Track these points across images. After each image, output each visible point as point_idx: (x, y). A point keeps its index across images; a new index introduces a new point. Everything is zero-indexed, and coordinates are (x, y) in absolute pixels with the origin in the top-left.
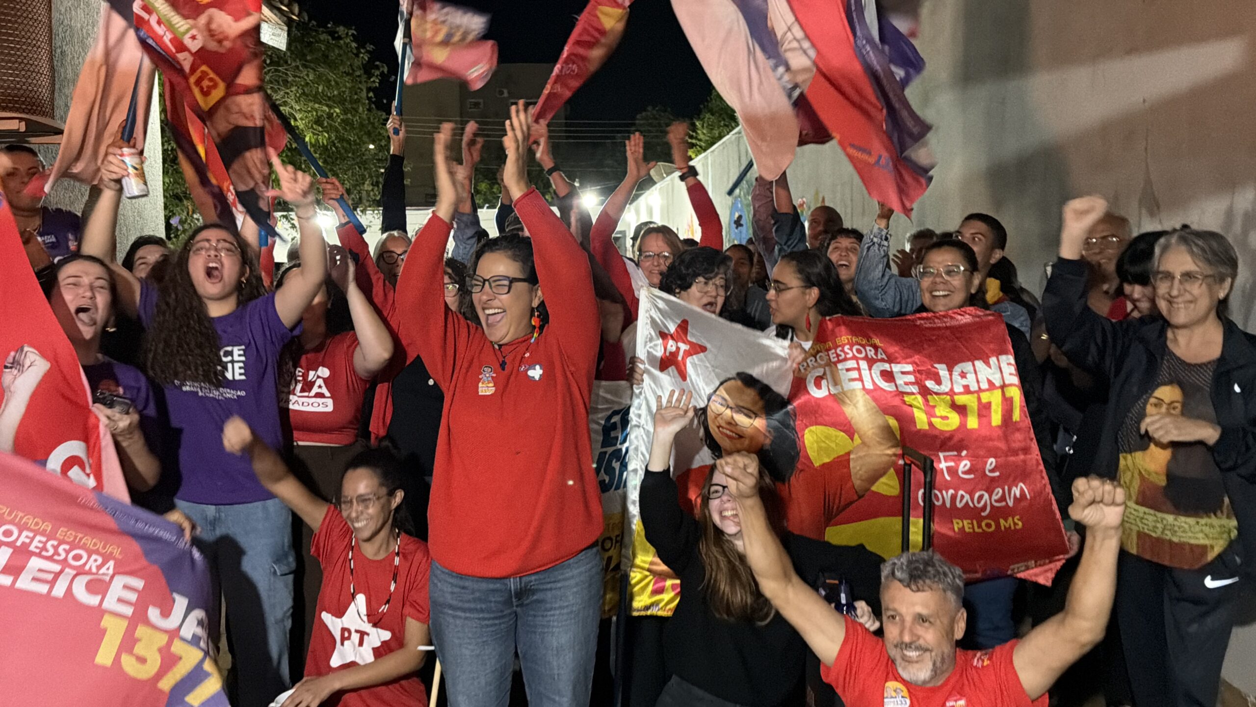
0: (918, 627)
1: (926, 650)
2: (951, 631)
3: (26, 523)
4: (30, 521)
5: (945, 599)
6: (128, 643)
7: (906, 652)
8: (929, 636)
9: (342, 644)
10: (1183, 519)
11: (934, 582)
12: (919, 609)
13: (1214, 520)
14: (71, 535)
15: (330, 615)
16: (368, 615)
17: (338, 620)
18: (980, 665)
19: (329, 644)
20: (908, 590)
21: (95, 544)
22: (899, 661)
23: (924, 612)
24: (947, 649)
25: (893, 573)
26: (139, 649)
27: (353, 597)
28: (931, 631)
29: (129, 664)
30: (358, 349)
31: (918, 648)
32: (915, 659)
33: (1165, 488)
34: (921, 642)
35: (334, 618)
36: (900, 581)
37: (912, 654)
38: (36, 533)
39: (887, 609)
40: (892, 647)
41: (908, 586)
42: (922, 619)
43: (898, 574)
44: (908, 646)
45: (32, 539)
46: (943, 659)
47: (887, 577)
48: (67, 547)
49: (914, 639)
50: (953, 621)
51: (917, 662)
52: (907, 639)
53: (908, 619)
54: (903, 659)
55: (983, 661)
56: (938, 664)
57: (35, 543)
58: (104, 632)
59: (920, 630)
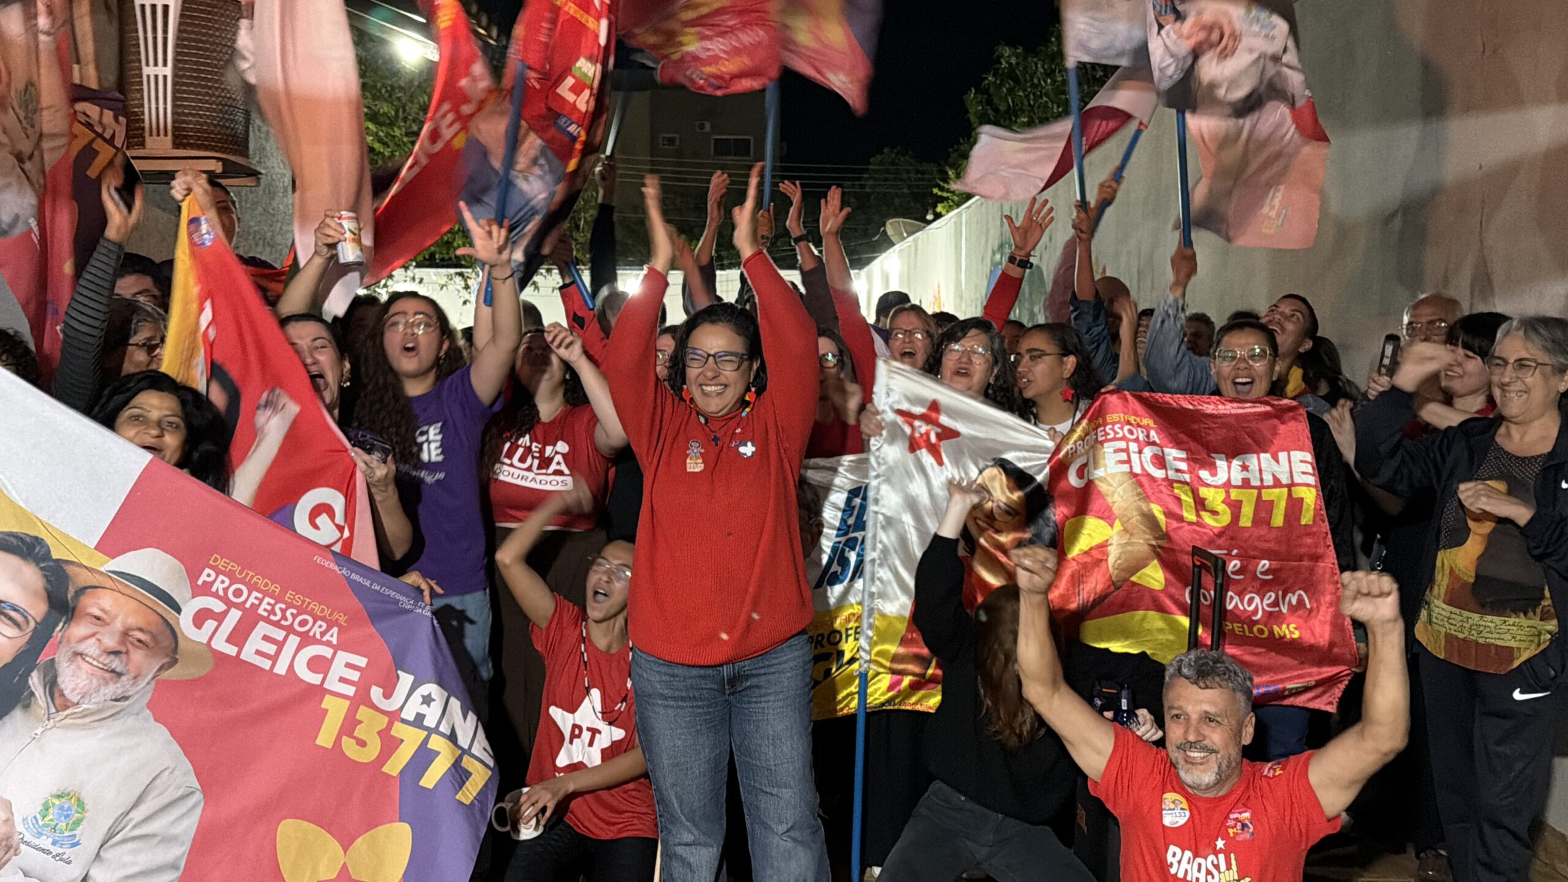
0: (1204, 727)
1: (1213, 751)
2: (1238, 734)
3: (255, 583)
4: (261, 582)
5: (1234, 700)
6: (349, 726)
7: (1189, 753)
8: (1216, 737)
9: (571, 742)
10: (1490, 618)
11: (1223, 680)
12: (1206, 707)
13: (1522, 620)
14: (298, 600)
15: (560, 711)
16: (603, 713)
17: (571, 715)
18: (1271, 775)
19: (557, 739)
20: (1195, 687)
21: (323, 610)
22: (1181, 762)
23: (1211, 709)
24: (1234, 752)
25: (1179, 670)
26: (359, 732)
27: (587, 691)
28: (1218, 730)
29: (349, 747)
30: (598, 426)
31: (1204, 749)
32: (1199, 761)
33: (1473, 584)
34: (1207, 742)
35: (565, 713)
36: (1187, 678)
37: (1195, 754)
38: (266, 594)
39: (1171, 708)
40: (1174, 749)
41: (1196, 683)
42: (1208, 718)
43: (1185, 671)
44: (1192, 745)
45: (261, 601)
46: (1229, 762)
47: (1172, 676)
48: (295, 611)
49: (1201, 738)
50: (1240, 726)
51: (1201, 764)
52: (1191, 738)
53: (1194, 717)
54: (1186, 761)
55: (1275, 770)
56: (1224, 767)
57: (264, 605)
58: (326, 711)
59: (1206, 731)
